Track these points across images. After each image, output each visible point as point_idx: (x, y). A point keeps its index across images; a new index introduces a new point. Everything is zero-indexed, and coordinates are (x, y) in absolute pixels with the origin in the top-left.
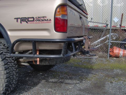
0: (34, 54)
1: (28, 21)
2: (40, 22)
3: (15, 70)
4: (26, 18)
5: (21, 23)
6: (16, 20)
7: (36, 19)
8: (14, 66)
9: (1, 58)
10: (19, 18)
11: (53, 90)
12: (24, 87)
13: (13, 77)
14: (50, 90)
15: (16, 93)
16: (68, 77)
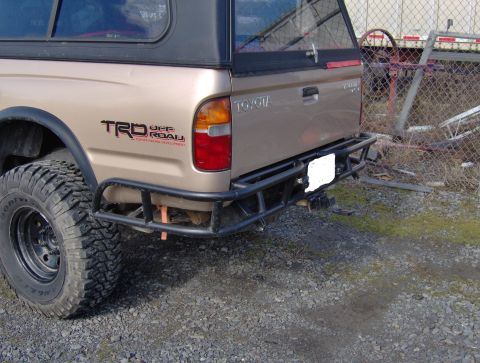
0: (147, 221)
1: (133, 132)
2: (160, 140)
3: (112, 247)
4: (128, 124)
5: (117, 135)
6: (105, 126)
7: (149, 131)
8: (110, 236)
9: (74, 219)
10: (113, 123)
11: (221, 304)
12: (148, 287)
13: (106, 265)
14: (216, 300)
15: (121, 303)
16: (289, 263)
